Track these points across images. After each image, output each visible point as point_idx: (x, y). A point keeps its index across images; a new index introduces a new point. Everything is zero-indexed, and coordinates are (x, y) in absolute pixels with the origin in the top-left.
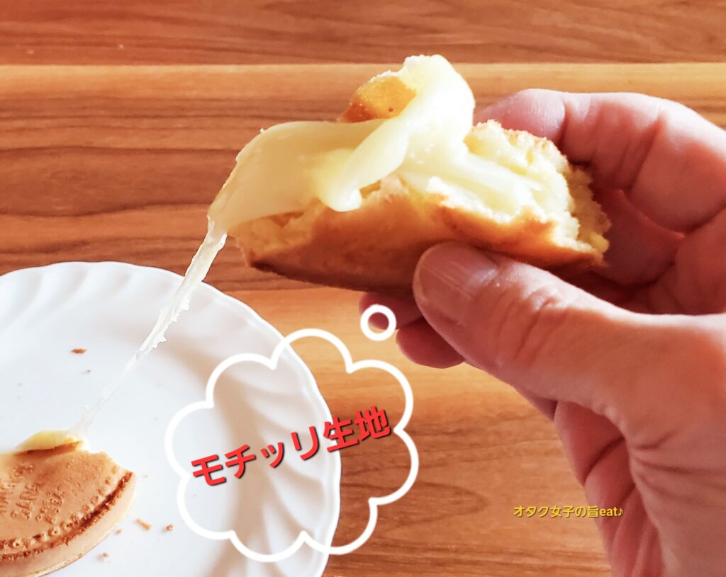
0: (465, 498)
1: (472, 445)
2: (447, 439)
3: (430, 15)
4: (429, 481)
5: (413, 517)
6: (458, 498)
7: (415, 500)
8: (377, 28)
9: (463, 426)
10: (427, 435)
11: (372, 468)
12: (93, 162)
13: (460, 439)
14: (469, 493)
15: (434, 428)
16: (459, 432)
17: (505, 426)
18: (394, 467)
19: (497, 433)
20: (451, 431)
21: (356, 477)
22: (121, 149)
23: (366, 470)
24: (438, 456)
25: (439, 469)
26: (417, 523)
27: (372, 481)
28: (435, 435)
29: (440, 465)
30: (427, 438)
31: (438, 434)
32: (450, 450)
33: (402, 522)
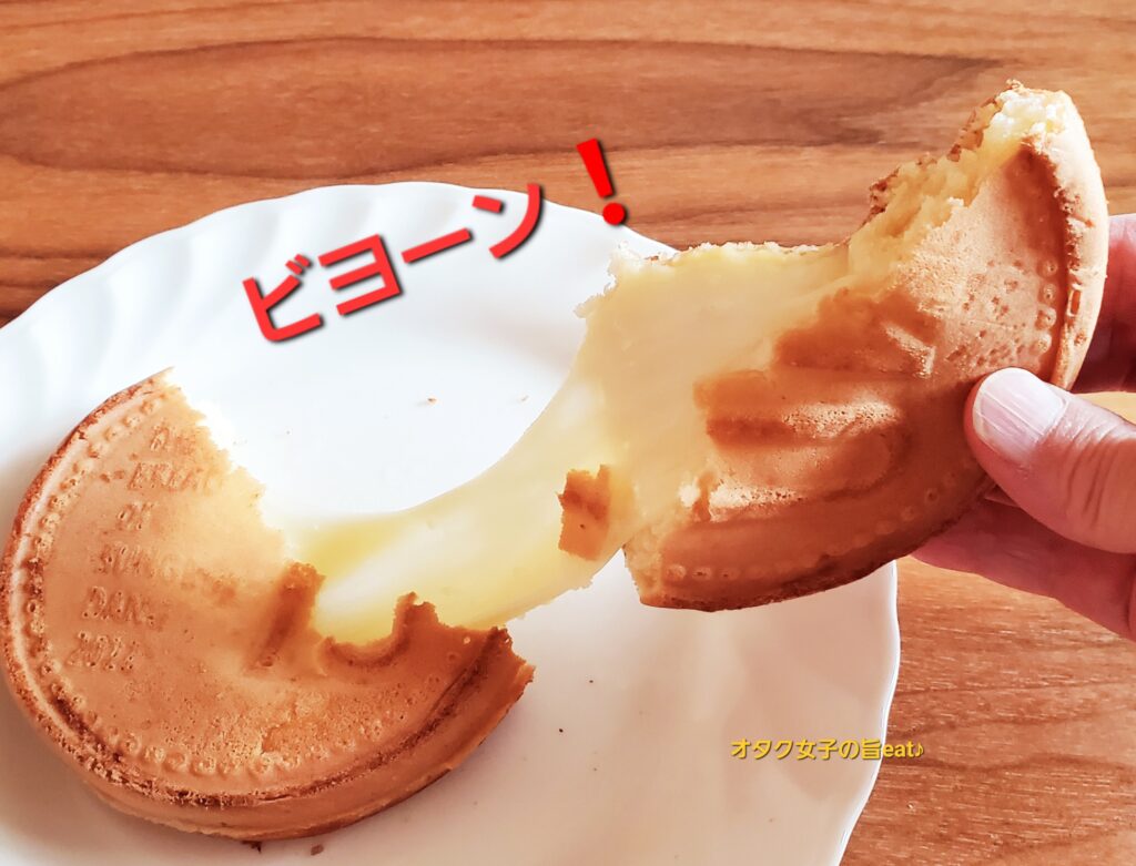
5: (1029, 834)
7: (1033, 795)
10: (1058, 648)
11: (942, 723)
12: (378, 68)
18: (988, 722)
22: (436, 42)
23: (928, 729)
24: (1079, 695)
25: (1084, 725)
26: (1040, 847)
27: (942, 753)
28: (1076, 648)
29: (1086, 717)
30: (1059, 657)
31: (1080, 648)
32: (1107, 682)
33: (1008, 848)
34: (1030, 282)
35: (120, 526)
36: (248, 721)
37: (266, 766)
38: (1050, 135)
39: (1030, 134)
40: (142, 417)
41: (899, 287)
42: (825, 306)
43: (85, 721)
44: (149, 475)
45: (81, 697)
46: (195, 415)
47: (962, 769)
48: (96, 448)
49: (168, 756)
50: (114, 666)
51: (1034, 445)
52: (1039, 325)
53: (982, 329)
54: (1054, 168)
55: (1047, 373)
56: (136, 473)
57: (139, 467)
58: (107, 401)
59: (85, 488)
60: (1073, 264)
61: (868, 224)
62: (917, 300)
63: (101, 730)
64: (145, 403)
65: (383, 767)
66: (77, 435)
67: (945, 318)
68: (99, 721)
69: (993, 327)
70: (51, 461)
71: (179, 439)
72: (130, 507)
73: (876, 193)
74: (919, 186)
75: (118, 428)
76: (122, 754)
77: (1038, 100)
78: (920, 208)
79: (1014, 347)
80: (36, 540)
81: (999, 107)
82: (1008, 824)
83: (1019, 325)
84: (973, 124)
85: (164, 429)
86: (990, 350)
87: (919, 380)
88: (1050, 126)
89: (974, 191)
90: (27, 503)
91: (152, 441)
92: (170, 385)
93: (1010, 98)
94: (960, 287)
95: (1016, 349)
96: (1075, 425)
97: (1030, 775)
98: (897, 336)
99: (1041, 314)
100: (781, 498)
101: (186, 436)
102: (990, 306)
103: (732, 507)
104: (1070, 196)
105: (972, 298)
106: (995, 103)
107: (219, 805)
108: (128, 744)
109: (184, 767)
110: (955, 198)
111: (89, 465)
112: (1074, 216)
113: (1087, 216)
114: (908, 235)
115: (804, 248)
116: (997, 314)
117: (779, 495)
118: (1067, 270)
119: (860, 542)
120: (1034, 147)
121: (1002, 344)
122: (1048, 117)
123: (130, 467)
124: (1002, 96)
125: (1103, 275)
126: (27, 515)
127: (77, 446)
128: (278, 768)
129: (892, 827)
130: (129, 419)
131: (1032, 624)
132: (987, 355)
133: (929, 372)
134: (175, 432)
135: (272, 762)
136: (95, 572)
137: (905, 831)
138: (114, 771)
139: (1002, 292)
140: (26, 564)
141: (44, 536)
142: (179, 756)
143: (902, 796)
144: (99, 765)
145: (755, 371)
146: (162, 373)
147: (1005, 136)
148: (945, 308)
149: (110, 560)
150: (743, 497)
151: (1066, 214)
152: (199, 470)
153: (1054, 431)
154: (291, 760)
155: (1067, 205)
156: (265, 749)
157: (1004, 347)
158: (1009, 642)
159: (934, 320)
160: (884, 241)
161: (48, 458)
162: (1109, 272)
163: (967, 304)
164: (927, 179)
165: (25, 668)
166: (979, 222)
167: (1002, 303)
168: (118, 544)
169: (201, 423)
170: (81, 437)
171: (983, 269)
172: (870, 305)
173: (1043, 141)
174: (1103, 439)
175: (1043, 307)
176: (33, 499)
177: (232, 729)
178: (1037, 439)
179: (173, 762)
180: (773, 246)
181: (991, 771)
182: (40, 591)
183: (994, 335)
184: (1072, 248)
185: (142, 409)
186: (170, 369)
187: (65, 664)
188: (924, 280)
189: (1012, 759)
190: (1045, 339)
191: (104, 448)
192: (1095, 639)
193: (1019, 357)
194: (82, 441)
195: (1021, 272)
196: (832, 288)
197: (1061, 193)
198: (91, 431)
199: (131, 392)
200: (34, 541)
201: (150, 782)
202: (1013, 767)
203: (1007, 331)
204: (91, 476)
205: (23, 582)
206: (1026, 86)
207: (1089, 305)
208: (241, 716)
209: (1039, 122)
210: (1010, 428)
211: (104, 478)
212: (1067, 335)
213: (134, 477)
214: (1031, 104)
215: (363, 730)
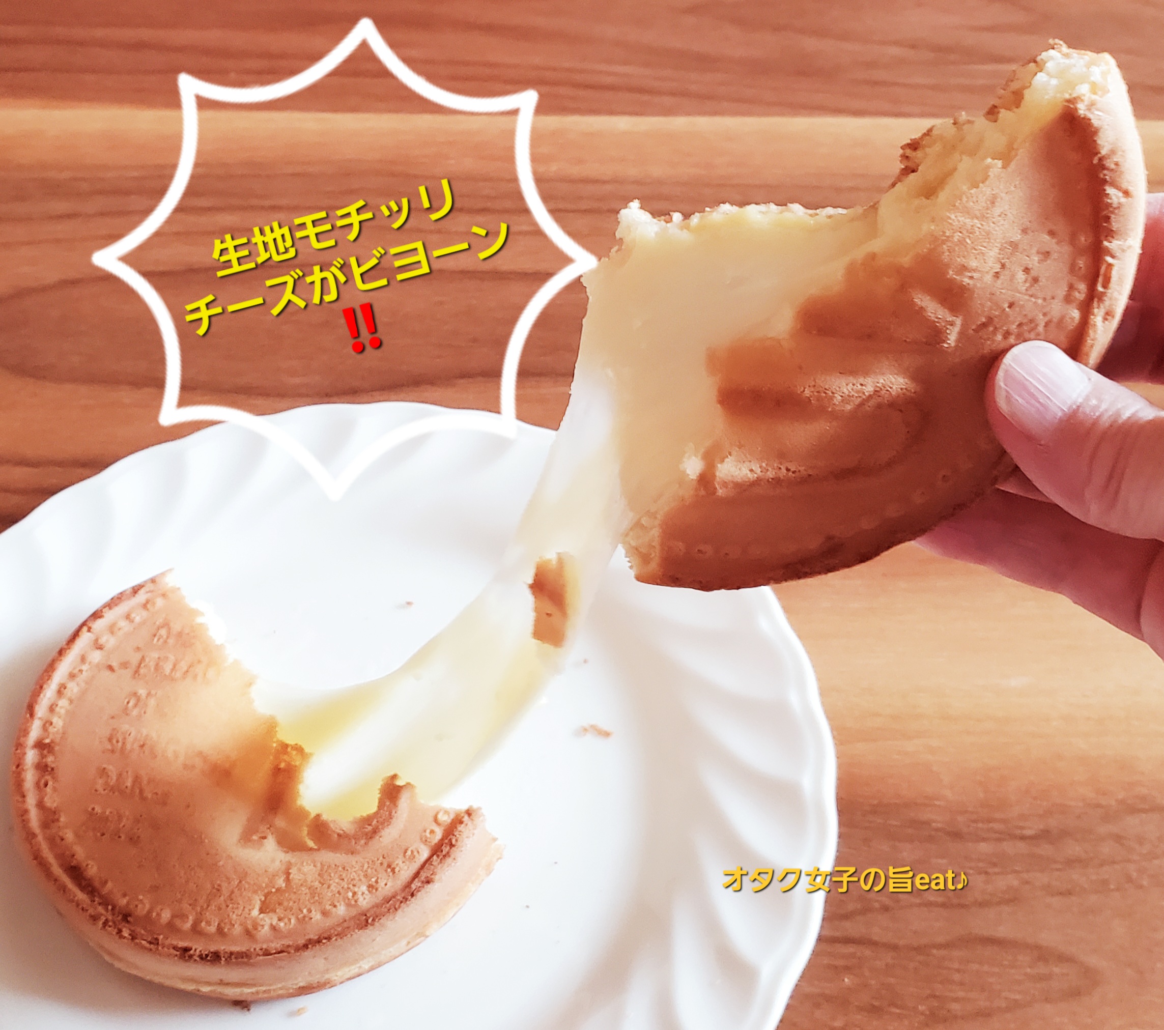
0: (1056, 970)
1: (1071, 862)
2: (1021, 847)
3: (991, 29)
4: (986, 933)
5: (955, 1007)
6: (1042, 969)
7: (958, 971)
8: (894, 51)
9: (1053, 823)
10: (984, 840)
11: (877, 905)
13: (1045, 849)
14: (1063, 959)
15: (996, 826)
16: (1044, 835)
17: (1132, 824)
18: (920, 905)
19: (1118, 839)
20: (1028, 832)
21: (847, 924)
23: (866, 910)
24: (1005, 882)
25: (1006, 909)
26: (962, 1018)
27: (876, 933)
28: (999, 840)
29: (1008, 902)
30: (984, 847)
31: (1004, 840)
32: (1028, 871)
33: (933, 1017)
34: (1061, 251)
35: (126, 711)
36: (247, 886)
37: (263, 926)
38: (1094, 97)
39: (1074, 95)
40: (145, 614)
41: (931, 251)
42: (851, 271)
43: (97, 884)
44: (152, 664)
45: (92, 863)
46: (195, 613)
47: (894, 948)
48: (102, 641)
49: (172, 917)
50: (123, 837)
51: (1057, 421)
52: (1068, 299)
53: (1011, 300)
54: (1095, 132)
55: (1075, 350)
56: (140, 664)
57: (143, 659)
58: (112, 599)
59: (93, 677)
60: (1106, 236)
61: (899, 185)
62: (947, 266)
63: (111, 892)
64: (147, 602)
65: (370, 927)
66: (85, 629)
67: (975, 285)
68: (110, 885)
69: (1022, 299)
70: (61, 652)
71: (180, 634)
72: (135, 694)
73: (909, 152)
74: (954, 147)
75: (123, 623)
76: (130, 915)
77: (1082, 62)
78: (955, 169)
79: (1041, 321)
80: (47, 724)
81: (1040, 67)
82: (935, 997)
83: (1048, 297)
84: (1012, 84)
85: (166, 625)
86: (1017, 323)
87: (943, 352)
88: (1094, 88)
89: (1013, 153)
90: (39, 688)
91: (155, 636)
92: (170, 585)
93: (1052, 58)
94: (992, 253)
95: (1043, 324)
96: (1100, 400)
97: (956, 953)
98: (924, 304)
99: (1071, 287)
100: (790, 473)
101: (187, 631)
102: (1021, 276)
103: (739, 481)
104: (1110, 164)
105: (1003, 266)
106: (1035, 62)
107: (221, 959)
108: (137, 906)
109: (188, 925)
110: (993, 159)
111: (96, 656)
112: (1114, 185)
113: (1124, 186)
114: (943, 196)
115: (830, 211)
116: (1028, 285)
117: (788, 470)
118: (1101, 242)
119: (867, 524)
120: (1076, 109)
121: (1030, 317)
122: (1092, 79)
123: (135, 659)
124: (1044, 55)
125: (1138, 251)
126: (39, 700)
127: (85, 638)
128: (274, 928)
129: (828, 999)
130: (133, 615)
131: (960, 818)
132: (1013, 327)
133: (953, 344)
134: (176, 627)
135: (268, 921)
136: (103, 752)
137: (841, 1002)
138: (124, 930)
139: (1034, 261)
140: (40, 745)
141: (55, 720)
142: (183, 917)
143: (838, 971)
144: (110, 924)
145: (771, 338)
146: (163, 574)
147: (1046, 97)
148: (975, 275)
149: (118, 742)
150: (751, 470)
151: (1105, 182)
152: (199, 662)
153: (1078, 407)
154: (286, 920)
155: (1105, 172)
156: (262, 911)
157: (1031, 321)
158: (940, 834)
159: (963, 289)
160: (916, 202)
161: (58, 650)
162: (1143, 247)
163: (997, 273)
164: (962, 140)
165: (40, 838)
166: (1015, 186)
167: (1033, 273)
168: (125, 727)
169: (199, 620)
170: (89, 630)
171: (1017, 237)
172: (898, 270)
173: (1086, 103)
174: (1129, 418)
175: (1074, 280)
176: (45, 686)
177: (232, 892)
178: (1060, 414)
179: (178, 922)
180: (797, 208)
181: (918, 949)
182: (53, 769)
183: (1022, 306)
184: (1108, 219)
185: (145, 606)
186: (170, 570)
187: (77, 835)
188: (957, 245)
189: (940, 939)
190: (1074, 315)
191: (109, 641)
192: (1018, 832)
193: (1046, 331)
194: (89, 634)
195: (1054, 241)
196: (859, 254)
197: (1100, 159)
198: (98, 625)
199: (135, 590)
200: (44, 725)
201: (157, 939)
202: (940, 946)
203: (1035, 303)
204: (97, 665)
205: (36, 761)
206: (1069, 47)
207: (1121, 280)
208: (240, 882)
209: (1082, 83)
210: (1033, 402)
211: (111, 668)
212: (1096, 311)
213: (139, 666)
214: (1075, 66)
215: (350, 894)
